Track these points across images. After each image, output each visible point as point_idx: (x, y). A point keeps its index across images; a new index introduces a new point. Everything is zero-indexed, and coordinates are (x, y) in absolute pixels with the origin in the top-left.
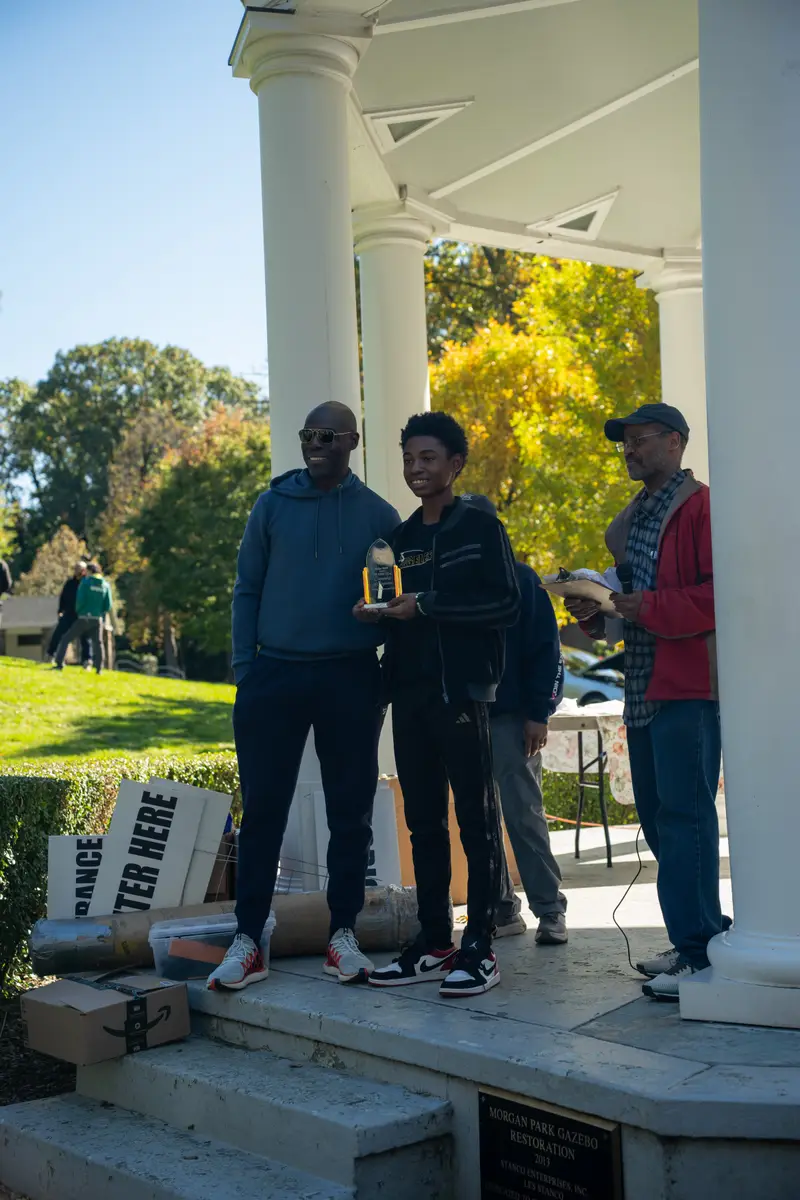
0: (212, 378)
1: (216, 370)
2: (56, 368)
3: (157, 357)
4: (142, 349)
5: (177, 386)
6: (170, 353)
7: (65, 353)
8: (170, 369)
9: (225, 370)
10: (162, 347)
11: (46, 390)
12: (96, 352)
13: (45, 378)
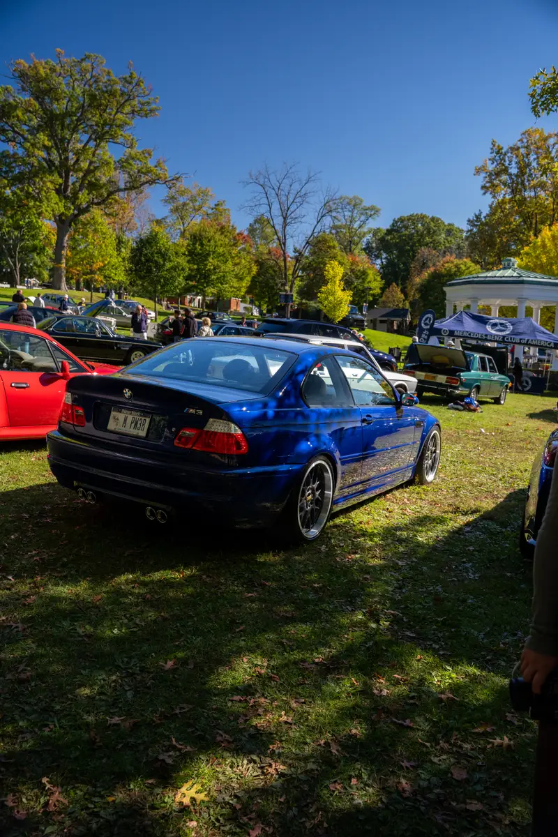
0: (447, 227)
1: (449, 225)
2: (393, 225)
3: (428, 221)
4: (423, 217)
5: (434, 232)
6: (433, 219)
7: (396, 219)
8: (432, 224)
9: (453, 225)
10: (431, 216)
11: (389, 232)
12: (406, 219)
13: (389, 228)
